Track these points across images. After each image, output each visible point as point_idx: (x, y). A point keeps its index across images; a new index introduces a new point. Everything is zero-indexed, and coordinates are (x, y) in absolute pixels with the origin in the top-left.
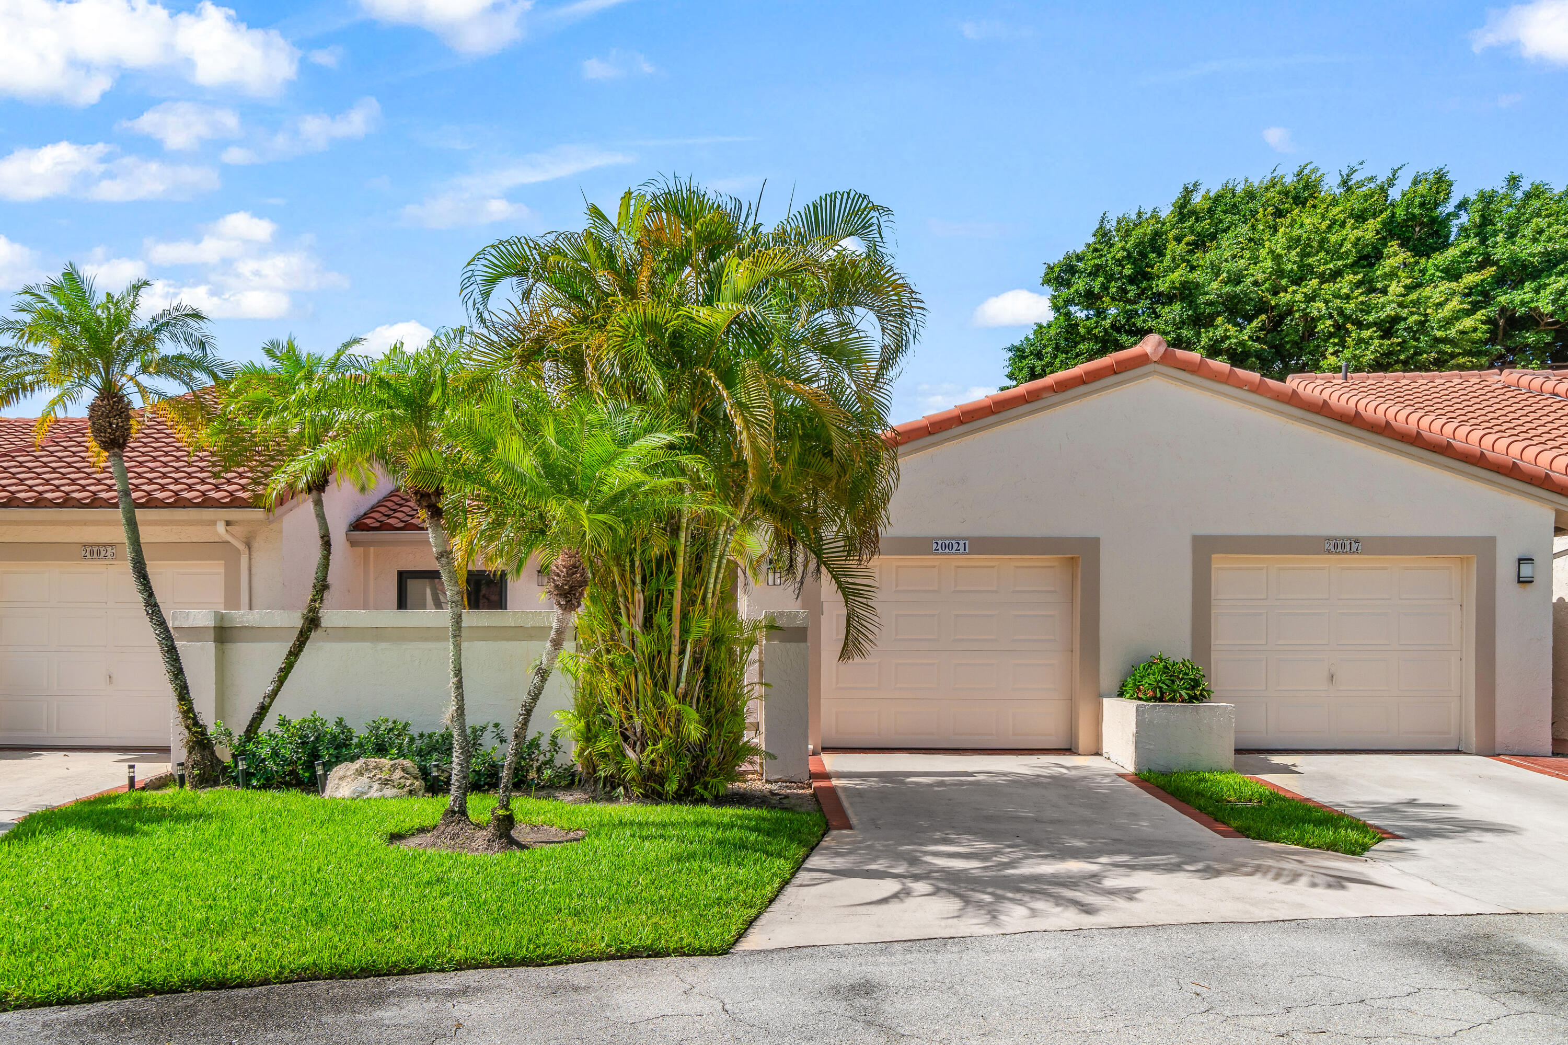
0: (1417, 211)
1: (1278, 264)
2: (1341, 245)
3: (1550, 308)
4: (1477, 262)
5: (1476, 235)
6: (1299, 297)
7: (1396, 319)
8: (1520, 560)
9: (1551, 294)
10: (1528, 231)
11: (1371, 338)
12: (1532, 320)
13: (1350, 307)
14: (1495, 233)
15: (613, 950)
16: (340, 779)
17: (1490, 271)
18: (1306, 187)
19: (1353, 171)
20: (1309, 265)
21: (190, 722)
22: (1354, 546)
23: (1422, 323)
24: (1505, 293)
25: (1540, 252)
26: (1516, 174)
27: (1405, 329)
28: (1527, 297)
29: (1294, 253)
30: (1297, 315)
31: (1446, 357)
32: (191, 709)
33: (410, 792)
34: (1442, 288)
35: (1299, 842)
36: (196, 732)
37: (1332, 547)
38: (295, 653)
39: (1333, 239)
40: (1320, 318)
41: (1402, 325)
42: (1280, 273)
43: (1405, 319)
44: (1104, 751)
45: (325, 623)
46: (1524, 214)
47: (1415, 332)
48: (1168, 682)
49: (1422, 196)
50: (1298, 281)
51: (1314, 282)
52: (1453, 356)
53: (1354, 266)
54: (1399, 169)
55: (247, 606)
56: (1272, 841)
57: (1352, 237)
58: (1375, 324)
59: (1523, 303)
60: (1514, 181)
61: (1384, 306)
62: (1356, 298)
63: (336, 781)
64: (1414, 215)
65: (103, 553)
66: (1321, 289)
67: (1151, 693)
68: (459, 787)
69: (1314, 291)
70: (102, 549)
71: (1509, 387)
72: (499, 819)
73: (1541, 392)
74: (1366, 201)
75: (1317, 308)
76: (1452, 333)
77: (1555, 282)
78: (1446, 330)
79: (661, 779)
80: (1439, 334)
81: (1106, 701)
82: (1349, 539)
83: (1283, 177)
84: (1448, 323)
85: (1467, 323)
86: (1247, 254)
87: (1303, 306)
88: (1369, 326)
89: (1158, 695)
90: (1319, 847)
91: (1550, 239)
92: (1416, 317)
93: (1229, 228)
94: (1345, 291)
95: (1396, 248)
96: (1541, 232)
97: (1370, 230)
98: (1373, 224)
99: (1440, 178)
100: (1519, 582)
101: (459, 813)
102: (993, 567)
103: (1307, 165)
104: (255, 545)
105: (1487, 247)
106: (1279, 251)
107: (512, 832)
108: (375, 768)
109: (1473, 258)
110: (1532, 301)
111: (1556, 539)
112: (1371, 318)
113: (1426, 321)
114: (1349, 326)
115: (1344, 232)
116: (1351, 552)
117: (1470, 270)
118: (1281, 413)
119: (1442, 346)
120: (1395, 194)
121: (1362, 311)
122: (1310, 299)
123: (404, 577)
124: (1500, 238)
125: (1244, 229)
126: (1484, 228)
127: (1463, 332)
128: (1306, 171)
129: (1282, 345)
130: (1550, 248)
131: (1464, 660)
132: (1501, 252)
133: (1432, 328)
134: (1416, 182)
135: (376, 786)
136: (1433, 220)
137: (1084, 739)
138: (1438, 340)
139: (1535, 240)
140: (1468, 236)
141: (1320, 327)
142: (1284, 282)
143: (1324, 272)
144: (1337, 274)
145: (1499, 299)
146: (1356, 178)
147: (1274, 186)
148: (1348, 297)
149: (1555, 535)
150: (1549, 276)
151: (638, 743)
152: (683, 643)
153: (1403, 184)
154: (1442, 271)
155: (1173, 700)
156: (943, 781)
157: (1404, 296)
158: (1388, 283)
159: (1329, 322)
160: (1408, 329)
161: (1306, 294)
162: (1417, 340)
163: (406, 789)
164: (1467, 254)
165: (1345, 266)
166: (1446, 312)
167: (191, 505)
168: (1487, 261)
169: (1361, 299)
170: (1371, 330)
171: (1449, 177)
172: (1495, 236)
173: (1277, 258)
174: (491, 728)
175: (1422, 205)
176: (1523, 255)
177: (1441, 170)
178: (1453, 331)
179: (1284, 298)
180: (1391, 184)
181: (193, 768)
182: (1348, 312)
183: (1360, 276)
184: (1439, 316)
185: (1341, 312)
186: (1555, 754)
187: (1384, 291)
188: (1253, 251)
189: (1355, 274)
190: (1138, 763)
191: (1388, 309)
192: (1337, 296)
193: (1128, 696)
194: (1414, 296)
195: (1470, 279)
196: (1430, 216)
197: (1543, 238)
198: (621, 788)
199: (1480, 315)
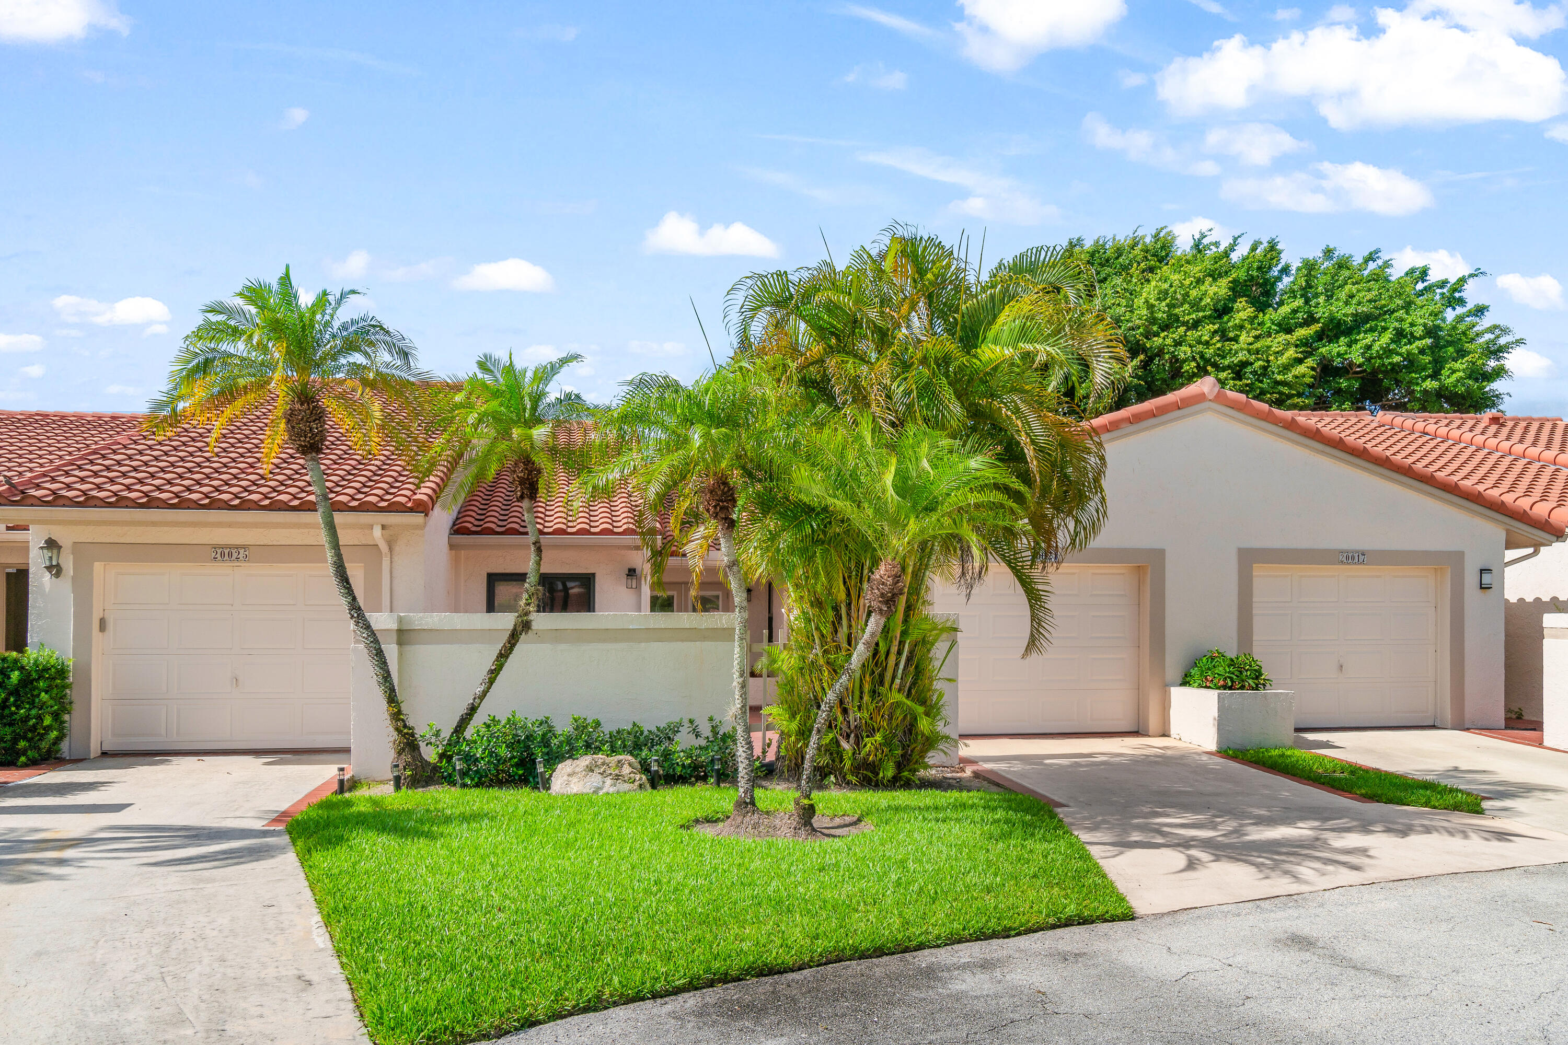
0: (1255, 273)
1: (1152, 313)
2: (1201, 299)
3: (1361, 360)
4: (1303, 318)
5: (1302, 296)
6: (1169, 341)
7: (1245, 364)
8: (1481, 570)
9: (1361, 348)
10: (1343, 295)
11: (1226, 379)
12: (1346, 370)
13: (1209, 352)
14: (1316, 295)
15: (1051, 921)
16: (569, 775)
17: (1317, 327)
18: (1163, 248)
19: (1203, 236)
20: (1176, 315)
21: (400, 724)
22: (1361, 557)
23: (1265, 368)
24: (1324, 346)
25: (1352, 314)
26: (1331, 247)
27: (1251, 373)
28: (1343, 349)
29: (1164, 304)
30: (1167, 357)
31: (1284, 397)
32: (399, 712)
33: (641, 786)
34: (1280, 339)
35: (1426, 804)
36: (407, 734)
37: (1344, 559)
38: (503, 656)
39: (1194, 293)
40: (1185, 361)
41: (1249, 369)
42: (1153, 320)
43: (1252, 364)
44: (1172, 732)
45: (535, 626)
46: (1337, 280)
47: (1259, 375)
48: (1237, 673)
49: (1259, 261)
50: (1165, 327)
51: (1182, 329)
52: (1290, 396)
53: (1211, 319)
54: (1239, 237)
55: (389, 609)
56: (1404, 804)
57: (1211, 292)
58: (1229, 367)
59: (1339, 355)
60: (1328, 253)
61: (1236, 353)
62: (1214, 344)
63: (565, 778)
64: (1252, 276)
65: (235, 555)
66: (1186, 335)
67: (1222, 683)
68: (749, 780)
69: (1181, 337)
70: (234, 551)
71: (1383, 426)
72: (805, 809)
73: (1413, 432)
74: (1216, 263)
75: (1184, 352)
76: (1289, 377)
77: (1364, 339)
78: (1284, 375)
79: (874, 768)
80: (1279, 378)
81: (1172, 689)
82: (1357, 552)
83: (1143, 237)
84: (1286, 368)
85: (1301, 369)
86: (1124, 302)
87: (1172, 349)
88: (1224, 369)
89: (1230, 684)
90: (1445, 809)
91: (1359, 303)
92: (1261, 363)
93: (1105, 279)
94: (1206, 338)
95: (1244, 303)
96: (1352, 296)
97: (1221, 288)
98: (1224, 282)
99: (1272, 246)
100: (1481, 588)
101: (747, 805)
102: (1074, 574)
103: (1162, 229)
104: (397, 549)
105: (1310, 306)
106: (1152, 301)
107: (813, 821)
108: (603, 764)
109: (1300, 315)
110: (1346, 353)
111: (1506, 552)
112: (1226, 362)
113: (1269, 366)
114: (1209, 368)
115: (1203, 288)
116: (1359, 563)
117: (1301, 325)
118: (1306, 446)
119: (1281, 388)
120: (1235, 257)
121: (1219, 355)
122: (1178, 343)
123: (493, 579)
124: (1321, 299)
125: (1118, 281)
126: (1306, 292)
127: (1297, 377)
128: (1162, 234)
129: (1153, 382)
130: (1360, 309)
131: (1438, 651)
132: (1322, 312)
133: (1273, 373)
134: (1254, 249)
135: (609, 781)
136: (1266, 281)
137: (1153, 723)
138: (1278, 383)
139: (1347, 303)
140: (1295, 297)
141: (1186, 367)
142: (1155, 328)
143: (1188, 321)
144: (1196, 325)
145: (1321, 350)
146: (1205, 241)
147: (1136, 244)
148: (1207, 343)
149: (1507, 548)
150: (1359, 333)
151: (852, 735)
152: (902, 643)
153: (1242, 251)
154: (1276, 325)
155: (1242, 688)
156: (1076, 762)
157: (1251, 344)
158: (1238, 333)
159: (1193, 364)
160: (1254, 373)
161: (1174, 340)
162: (1261, 382)
163: (637, 783)
164: (1295, 311)
165: (1205, 317)
166: (1283, 360)
167: (347, 508)
168: (1310, 320)
169: (1219, 345)
170: (1226, 372)
171: (1279, 247)
172: (1317, 298)
173: (1151, 307)
174: (687, 724)
175: (1259, 268)
176: (1339, 315)
177: (1273, 240)
178: (1290, 375)
179: (1157, 341)
180: (1232, 248)
181: (405, 769)
182: (1207, 356)
183: (1216, 326)
184: (1279, 362)
185: (1202, 356)
186: (1507, 728)
187: (1235, 339)
188: (1128, 300)
189: (1214, 324)
190: (1219, 742)
191: (1240, 355)
192: (1199, 342)
193: (1196, 685)
194: (1258, 345)
195: (1302, 332)
196: (1264, 279)
197: (1354, 301)
198: (832, 776)
199: (1310, 362)
